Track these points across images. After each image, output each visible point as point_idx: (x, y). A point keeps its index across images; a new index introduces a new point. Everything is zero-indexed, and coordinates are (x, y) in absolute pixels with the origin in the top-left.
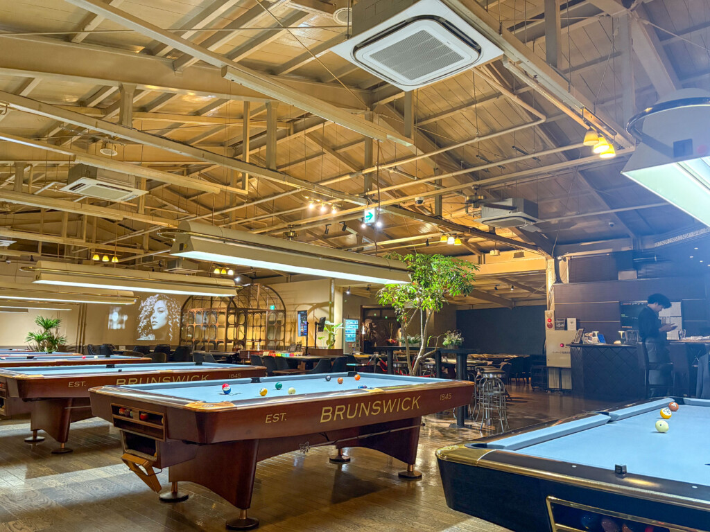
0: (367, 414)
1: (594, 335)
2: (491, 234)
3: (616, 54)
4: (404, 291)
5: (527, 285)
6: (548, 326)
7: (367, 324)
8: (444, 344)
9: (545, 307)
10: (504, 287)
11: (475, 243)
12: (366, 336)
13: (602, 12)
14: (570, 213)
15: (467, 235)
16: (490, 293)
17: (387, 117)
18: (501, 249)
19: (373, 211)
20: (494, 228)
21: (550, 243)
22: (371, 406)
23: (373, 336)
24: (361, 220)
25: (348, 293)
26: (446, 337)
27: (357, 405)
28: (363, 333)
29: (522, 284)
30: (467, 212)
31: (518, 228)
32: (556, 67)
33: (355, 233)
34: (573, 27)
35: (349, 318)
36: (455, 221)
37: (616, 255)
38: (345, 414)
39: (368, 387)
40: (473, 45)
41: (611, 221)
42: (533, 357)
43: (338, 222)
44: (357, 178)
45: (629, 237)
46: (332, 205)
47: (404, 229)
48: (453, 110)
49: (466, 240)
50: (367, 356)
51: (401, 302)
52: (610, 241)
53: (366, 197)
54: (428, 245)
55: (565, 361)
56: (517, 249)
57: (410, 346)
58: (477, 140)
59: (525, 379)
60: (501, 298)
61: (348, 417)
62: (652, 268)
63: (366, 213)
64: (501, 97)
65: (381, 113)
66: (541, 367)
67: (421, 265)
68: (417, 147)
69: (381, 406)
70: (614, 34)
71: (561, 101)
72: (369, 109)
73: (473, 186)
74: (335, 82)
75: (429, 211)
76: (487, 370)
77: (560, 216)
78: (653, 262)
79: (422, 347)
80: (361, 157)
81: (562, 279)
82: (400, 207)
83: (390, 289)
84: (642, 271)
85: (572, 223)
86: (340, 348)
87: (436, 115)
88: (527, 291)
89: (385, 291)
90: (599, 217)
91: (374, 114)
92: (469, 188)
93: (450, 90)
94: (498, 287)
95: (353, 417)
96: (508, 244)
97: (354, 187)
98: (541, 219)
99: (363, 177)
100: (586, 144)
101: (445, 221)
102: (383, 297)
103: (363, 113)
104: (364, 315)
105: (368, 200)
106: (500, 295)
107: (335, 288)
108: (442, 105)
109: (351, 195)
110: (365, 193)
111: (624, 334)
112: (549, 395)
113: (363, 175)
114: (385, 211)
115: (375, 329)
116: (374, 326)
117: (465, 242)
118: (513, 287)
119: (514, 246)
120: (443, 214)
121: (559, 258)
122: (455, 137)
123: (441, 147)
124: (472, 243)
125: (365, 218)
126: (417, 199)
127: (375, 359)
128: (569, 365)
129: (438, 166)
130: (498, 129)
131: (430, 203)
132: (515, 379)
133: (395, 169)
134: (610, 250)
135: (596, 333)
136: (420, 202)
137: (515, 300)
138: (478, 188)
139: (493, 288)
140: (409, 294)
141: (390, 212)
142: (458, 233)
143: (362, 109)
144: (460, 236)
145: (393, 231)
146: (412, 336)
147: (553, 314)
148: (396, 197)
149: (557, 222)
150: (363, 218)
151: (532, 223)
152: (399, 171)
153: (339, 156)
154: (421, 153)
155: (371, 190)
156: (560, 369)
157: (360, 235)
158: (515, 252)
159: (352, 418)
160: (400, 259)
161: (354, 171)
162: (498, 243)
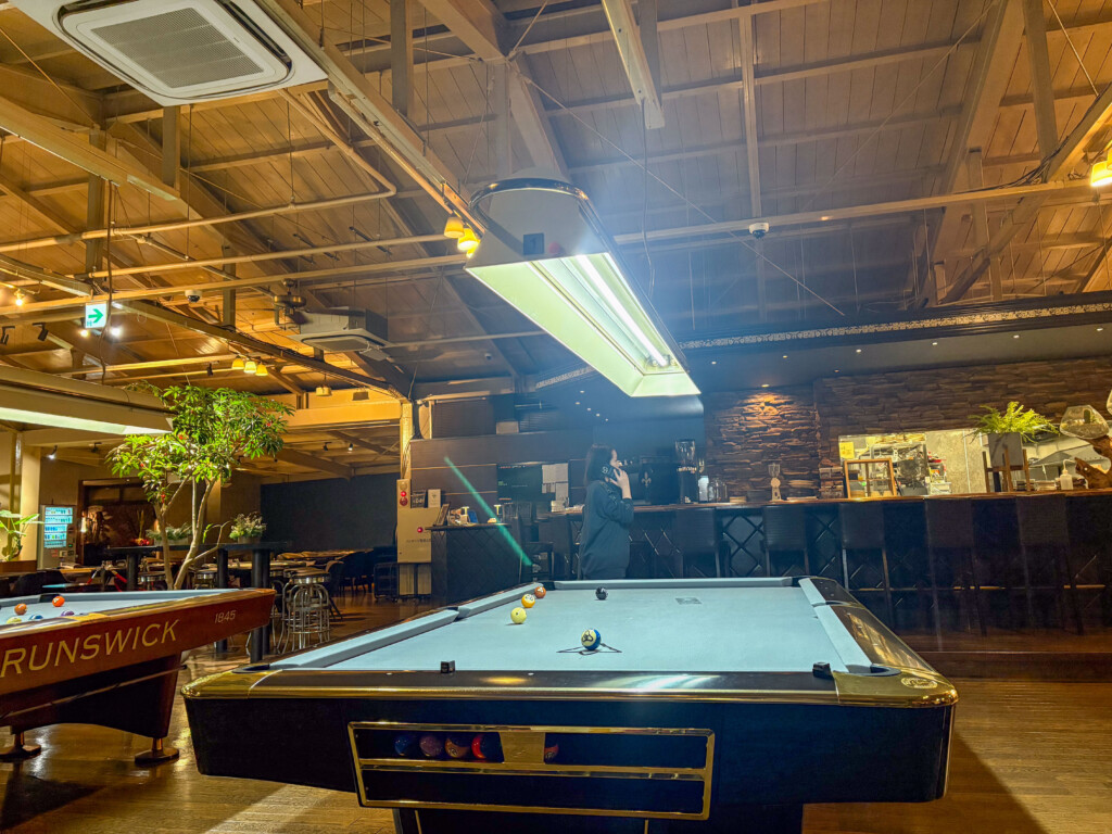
0: (72, 659)
1: (463, 512)
2: (317, 361)
3: (491, 117)
4: (164, 450)
5: (373, 443)
6: (401, 502)
7: (92, 515)
8: (231, 536)
9: (398, 476)
10: (338, 446)
11: (292, 375)
12: (88, 535)
13: (473, 53)
14: (433, 337)
15: (279, 360)
16: (317, 455)
17: (133, 146)
18: (334, 386)
19: (103, 308)
20: (322, 352)
21: (405, 379)
22: (81, 645)
23: (104, 535)
24: (79, 323)
25: (52, 457)
26: (235, 524)
27: (51, 645)
28: (84, 530)
29: (367, 440)
30: (277, 322)
31: (357, 353)
32: (406, 115)
33: (69, 347)
34: (434, 65)
35: (53, 505)
36: (257, 337)
37: (495, 399)
38: (25, 664)
39: (76, 613)
40: (278, 53)
41: (488, 352)
42: (378, 551)
43: (31, 322)
44: (71, 245)
45: (510, 375)
46: (15, 290)
47: (168, 344)
48: (255, 155)
49: (278, 369)
50: (87, 570)
51: (157, 468)
52: (487, 379)
53: (88, 281)
54: (210, 373)
55: (423, 553)
56: (357, 386)
57: (172, 543)
58: (292, 208)
59: (366, 586)
60: (333, 463)
61: (32, 667)
62: (538, 418)
63: (90, 310)
64: (332, 148)
65: (123, 138)
66: (390, 564)
67: (193, 405)
68: (190, 205)
69: (102, 643)
70: (489, 89)
71: (414, 167)
72: (97, 127)
73: (286, 280)
74: (29, 66)
75: (214, 318)
76: (301, 572)
77: (420, 340)
78: (537, 410)
79: (193, 545)
80: (81, 209)
81: (423, 433)
82: (159, 305)
83: (134, 447)
84: (524, 423)
85: (436, 352)
86: (34, 558)
87: (226, 159)
88: (372, 452)
89: (125, 451)
90: (471, 344)
91: (109, 137)
92: (280, 284)
93: (250, 122)
94: (329, 446)
95: (43, 666)
96: (346, 379)
97: (67, 263)
98: (394, 342)
99: (84, 246)
100: (448, 234)
101: (241, 335)
102: (121, 461)
103: (85, 132)
104: (85, 500)
105: (93, 287)
106: (333, 458)
107: (25, 450)
108: (236, 144)
109: (58, 275)
110: (87, 273)
111: (500, 508)
112: (400, 605)
113: (85, 241)
114: (129, 311)
115: (108, 522)
116: (107, 518)
117: (277, 371)
118: (351, 446)
119: (354, 381)
120: (237, 325)
121: (419, 402)
122: (259, 199)
123: (233, 210)
124: (289, 375)
125: (87, 319)
126: (188, 293)
127: (103, 574)
128: (429, 559)
129: (229, 243)
130: (328, 197)
131: (215, 303)
132: (350, 588)
133: (148, 237)
134: (487, 393)
135: (466, 508)
136: (195, 299)
137: (354, 466)
138: (293, 284)
139: (321, 447)
140: (173, 455)
141: (139, 313)
142: (265, 357)
143: (84, 125)
144: (265, 362)
145: (144, 346)
146: (176, 528)
147: (409, 485)
148: (149, 286)
149: (416, 349)
150: (83, 320)
151: (378, 347)
152: (155, 242)
153: (36, 203)
154: (198, 217)
155: (100, 269)
156: (417, 565)
157: (80, 349)
158: (355, 391)
159: (40, 670)
160: (156, 395)
161: (66, 232)
162: (330, 377)
